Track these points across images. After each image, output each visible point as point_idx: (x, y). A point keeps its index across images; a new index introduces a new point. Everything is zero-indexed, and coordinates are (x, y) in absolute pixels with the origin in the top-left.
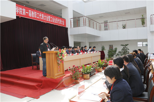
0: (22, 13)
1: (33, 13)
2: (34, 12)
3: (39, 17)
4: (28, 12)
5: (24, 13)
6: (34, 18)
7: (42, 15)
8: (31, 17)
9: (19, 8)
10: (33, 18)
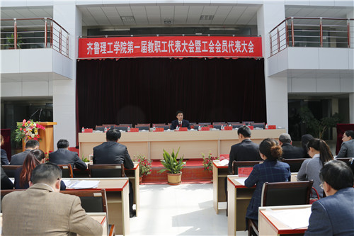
0: (127, 50)
1: (150, 44)
2: (153, 42)
3: (167, 48)
4: (140, 45)
5: (130, 50)
6: (155, 53)
7: (174, 43)
8: (147, 54)
9: (120, 44)
10: (152, 54)
